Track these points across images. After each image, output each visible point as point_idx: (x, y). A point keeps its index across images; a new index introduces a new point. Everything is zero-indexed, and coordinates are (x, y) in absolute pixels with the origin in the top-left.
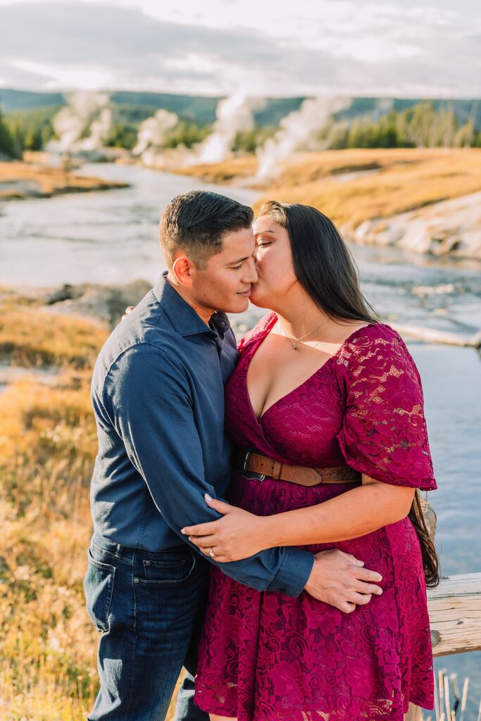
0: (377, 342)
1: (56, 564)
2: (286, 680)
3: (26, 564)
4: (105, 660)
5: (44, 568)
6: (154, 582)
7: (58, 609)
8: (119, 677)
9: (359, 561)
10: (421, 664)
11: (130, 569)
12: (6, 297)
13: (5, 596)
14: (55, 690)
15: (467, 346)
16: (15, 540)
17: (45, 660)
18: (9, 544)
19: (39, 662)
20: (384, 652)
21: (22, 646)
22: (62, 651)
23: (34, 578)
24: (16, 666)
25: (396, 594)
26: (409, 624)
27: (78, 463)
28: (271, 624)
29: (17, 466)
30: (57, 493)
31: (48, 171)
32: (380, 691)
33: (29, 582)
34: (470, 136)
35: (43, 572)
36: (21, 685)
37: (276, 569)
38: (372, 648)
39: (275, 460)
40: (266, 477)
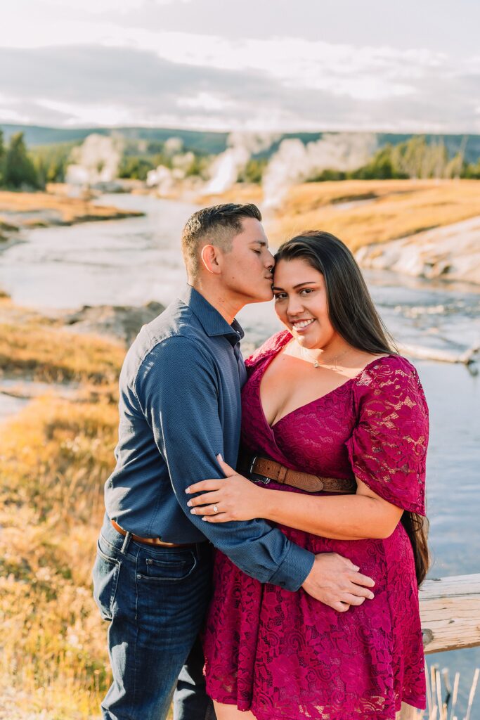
0: (397, 372)
1: (75, 566)
2: (284, 673)
3: (47, 565)
4: (114, 648)
5: (64, 569)
6: (155, 579)
7: (75, 607)
9: (355, 566)
10: (414, 665)
11: (134, 565)
12: (30, 317)
13: (28, 595)
14: (74, 684)
15: (457, 362)
16: (37, 543)
17: (64, 655)
18: (32, 547)
19: (58, 657)
20: (377, 651)
21: (43, 642)
22: (80, 647)
23: (55, 579)
24: (37, 661)
25: (388, 598)
26: (401, 626)
27: (96, 471)
28: (270, 619)
29: (39, 474)
30: (76, 499)
31: (69, 201)
32: (372, 689)
33: (50, 583)
34: (460, 168)
35: (63, 573)
36: (42, 679)
37: (281, 560)
38: (366, 647)
39: (282, 464)
40: (272, 480)
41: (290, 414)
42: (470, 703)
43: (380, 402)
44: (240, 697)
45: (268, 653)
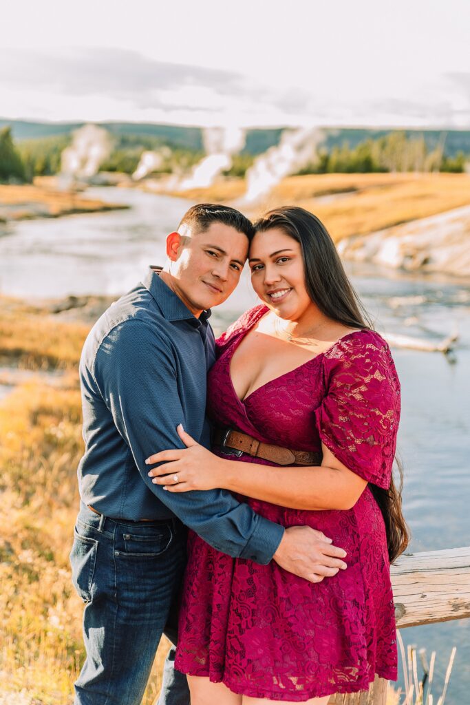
0: (368, 346)
1: (57, 549)
2: (257, 644)
3: (30, 548)
4: (91, 630)
5: (47, 552)
6: (133, 554)
7: (57, 588)
8: (102, 645)
9: (327, 538)
10: (385, 637)
11: (111, 542)
12: (16, 307)
13: (10, 577)
14: (54, 664)
16: (20, 526)
17: (46, 635)
18: (15, 530)
19: (40, 638)
20: (350, 623)
21: (24, 623)
22: (61, 627)
23: (38, 561)
24: (19, 641)
25: (361, 569)
26: (374, 598)
28: (241, 591)
29: (22, 459)
30: (59, 484)
31: (57, 195)
32: (346, 660)
33: (33, 565)
34: (439, 163)
35: (46, 556)
36: (23, 658)
37: (249, 534)
38: (340, 618)
39: (254, 438)
40: (244, 454)
41: (261, 388)
42: (447, 681)
43: (350, 374)
44: (212, 669)
45: (240, 625)
